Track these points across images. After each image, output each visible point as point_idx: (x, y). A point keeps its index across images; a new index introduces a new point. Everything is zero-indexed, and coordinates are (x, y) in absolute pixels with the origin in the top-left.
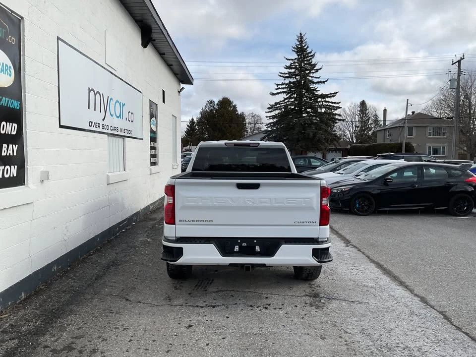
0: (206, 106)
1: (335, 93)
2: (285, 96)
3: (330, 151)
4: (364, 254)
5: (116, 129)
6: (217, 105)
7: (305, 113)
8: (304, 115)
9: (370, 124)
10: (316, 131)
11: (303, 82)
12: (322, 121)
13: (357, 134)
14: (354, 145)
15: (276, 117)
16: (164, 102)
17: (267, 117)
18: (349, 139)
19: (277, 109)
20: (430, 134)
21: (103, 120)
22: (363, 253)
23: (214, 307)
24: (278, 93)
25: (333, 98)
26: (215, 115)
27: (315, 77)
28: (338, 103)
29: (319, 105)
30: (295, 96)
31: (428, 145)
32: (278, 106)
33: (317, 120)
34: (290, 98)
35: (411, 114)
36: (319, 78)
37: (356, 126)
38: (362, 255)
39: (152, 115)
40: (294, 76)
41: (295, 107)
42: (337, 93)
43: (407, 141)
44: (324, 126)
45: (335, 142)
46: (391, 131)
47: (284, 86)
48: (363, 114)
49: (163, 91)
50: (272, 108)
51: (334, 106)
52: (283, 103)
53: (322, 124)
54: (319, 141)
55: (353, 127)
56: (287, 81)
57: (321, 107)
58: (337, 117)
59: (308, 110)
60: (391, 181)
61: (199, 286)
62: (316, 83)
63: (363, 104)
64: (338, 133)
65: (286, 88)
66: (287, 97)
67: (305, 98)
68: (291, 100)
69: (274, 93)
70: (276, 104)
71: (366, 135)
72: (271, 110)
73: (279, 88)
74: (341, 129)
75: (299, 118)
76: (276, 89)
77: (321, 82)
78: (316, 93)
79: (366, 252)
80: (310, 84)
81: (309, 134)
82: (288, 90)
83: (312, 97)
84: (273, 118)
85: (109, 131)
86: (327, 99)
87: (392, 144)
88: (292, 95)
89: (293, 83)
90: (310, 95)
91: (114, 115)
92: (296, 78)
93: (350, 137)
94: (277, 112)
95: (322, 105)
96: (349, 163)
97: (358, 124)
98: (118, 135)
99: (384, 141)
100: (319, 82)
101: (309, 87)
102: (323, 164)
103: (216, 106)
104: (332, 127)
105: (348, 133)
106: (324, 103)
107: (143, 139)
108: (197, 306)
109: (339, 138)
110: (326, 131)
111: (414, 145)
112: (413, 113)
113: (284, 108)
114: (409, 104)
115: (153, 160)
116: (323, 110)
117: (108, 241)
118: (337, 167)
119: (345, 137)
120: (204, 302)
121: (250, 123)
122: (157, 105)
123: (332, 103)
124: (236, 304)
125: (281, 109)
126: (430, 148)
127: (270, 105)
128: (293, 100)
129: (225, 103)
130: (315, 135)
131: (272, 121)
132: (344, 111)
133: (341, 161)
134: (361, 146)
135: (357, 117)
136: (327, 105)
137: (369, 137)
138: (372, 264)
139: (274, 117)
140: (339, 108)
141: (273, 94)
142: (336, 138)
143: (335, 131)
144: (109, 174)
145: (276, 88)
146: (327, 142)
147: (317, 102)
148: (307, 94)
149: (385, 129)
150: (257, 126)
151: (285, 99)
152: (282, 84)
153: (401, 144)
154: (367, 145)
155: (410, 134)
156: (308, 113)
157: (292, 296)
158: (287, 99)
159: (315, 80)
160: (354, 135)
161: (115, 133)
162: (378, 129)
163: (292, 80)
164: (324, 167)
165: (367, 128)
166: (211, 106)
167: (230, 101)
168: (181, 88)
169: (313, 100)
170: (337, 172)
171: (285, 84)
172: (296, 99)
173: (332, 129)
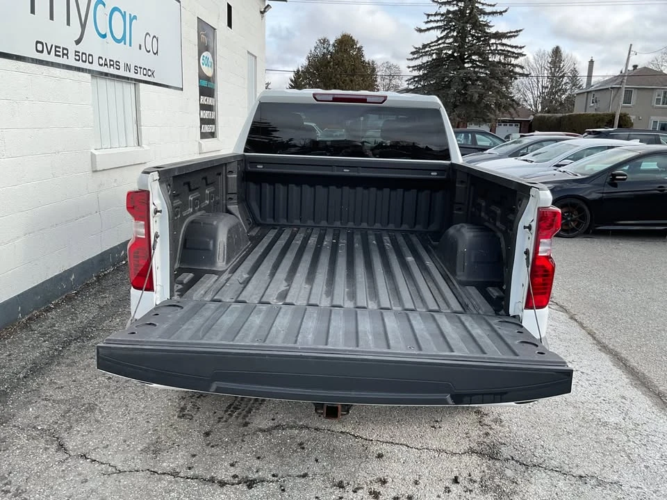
0: (316, 48)
1: (517, 31)
2: (438, 33)
3: (503, 124)
4: (584, 328)
5: (116, 64)
6: (334, 45)
7: (468, 62)
8: (466, 65)
9: (565, 83)
10: (484, 91)
11: (468, 11)
12: (493, 75)
13: (544, 98)
14: (540, 114)
15: (423, 67)
16: (230, 25)
17: (409, 67)
18: (531, 106)
19: (426, 54)
20: (658, 100)
21: (78, 42)
22: (581, 325)
23: (251, 484)
24: (428, 29)
25: (513, 39)
26: (329, 62)
27: (489, 5)
28: (521, 48)
29: (491, 50)
30: (455, 34)
31: (653, 118)
32: (427, 49)
33: (486, 74)
34: (446, 37)
35: (632, 68)
36: (494, 6)
37: (543, 87)
38: (578, 329)
39: (204, 47)
40: (455, 2)
41: (453, 53)
42: (520, 31)
43: (623, 112)
44: (496, 84)
45: (512, 110)
46: (598, 95)
47: (438, 18)
48: (555, 67)
49: (229, 7)
50: (417, 52)
51: (513, 53)
52: (435, 45)
53: (493, 80)
54: (488, 107)
55: (538, 88)
56: (444, 10)
57: (493, 53)
58: (517, 70)
59: (474, 57)
60: (625, 179)
61: (236, 408)
62: (489, 14)
63: (557, 52)
64: (517, 96)
65: (441, 21)
66: (442, 35)
67: (470, 38)
68: (448, 41)
69: (423, 28)
70: (425, 46)
71: (557, 101)
72: (416, 56)
73: (431, 21)
74: (520, 91)
75: (459, 69)
76: (427, 22)
77: (496, 13)
78: (488, 31)
79: (586, 323)
80: (480, 15)
81: (472, 96)
82: (445, 25)
83: (481, 37)
84: (419, 70)
85: (95, 67)
86: (504, 41)
87: (600, 115)
88: (450, 32)
89: (453, 12)
90: (478, 33)
91: (109, 35)
92: (457, 5)
93: (532, 103)
94: (425, 59)
95: (496, 50)
96: (540, 143)
97: (546, 82)
98: (118, 77)
99: (585, 111)
100: (493, 13)
101: (477, 20)
102: (495, 145)
103: (331, 49)
104: (507, 85)
105: (530, 96)
106: (500, 47)
107: (182, 89)
108: (212, 480)
109: (518, 104)
110: (499, 92)
111: (633, 118)
112: (635, 67)
113: (436, 53)
114: (631, 53)
115: (207, 128)
116: (497, 58)
117: (98, 277)
118: (521, 150)
119: (524, 103)
120: (232, 465)
121: (383, 78)
122: (215, 29)
123: (512, 47)
124: (305, 476)
125: (431, 55)
126: (655, 122)
127: (416, 48)
128: (451, 40)
129: (346, 43)
130: (481, 96)
131: (416, 73)
132: (528, 62)
133: (526, 141)
134: (550, 117)
135: (546, 72)
136: (504, 50)
137: (561, 104)
138: (603, 355)
139: (419, 68)
140: (522, 55)
141: (420, 31)
142: (514, 103)
143: (511, 93)
144: (96, 153)
145: (426, 20)
146: (499, 110)
147: (489, 45)
148: (473, 32)
149: (588, 92)
150: (394, 82)
151: (439, 39)
152: (435, 15)
153: (613, 116)
154: (559, 115)
155: (628, 100)
156: (473, 61)
157: (439, 451)
158: (442, 38)
159: (488, 9)
160: (540, 100)
161: (112, 71)
162: (577, 91)
163: (452, 8)
164: (499, 149)
165: (560, 90)
166: (324, 48)
167: (353, 41)
168: (266, 5)
169: (483, 41)
170: (522, 158)
171: (439, 14)
172: (455, 38)
173: (507, 88)
